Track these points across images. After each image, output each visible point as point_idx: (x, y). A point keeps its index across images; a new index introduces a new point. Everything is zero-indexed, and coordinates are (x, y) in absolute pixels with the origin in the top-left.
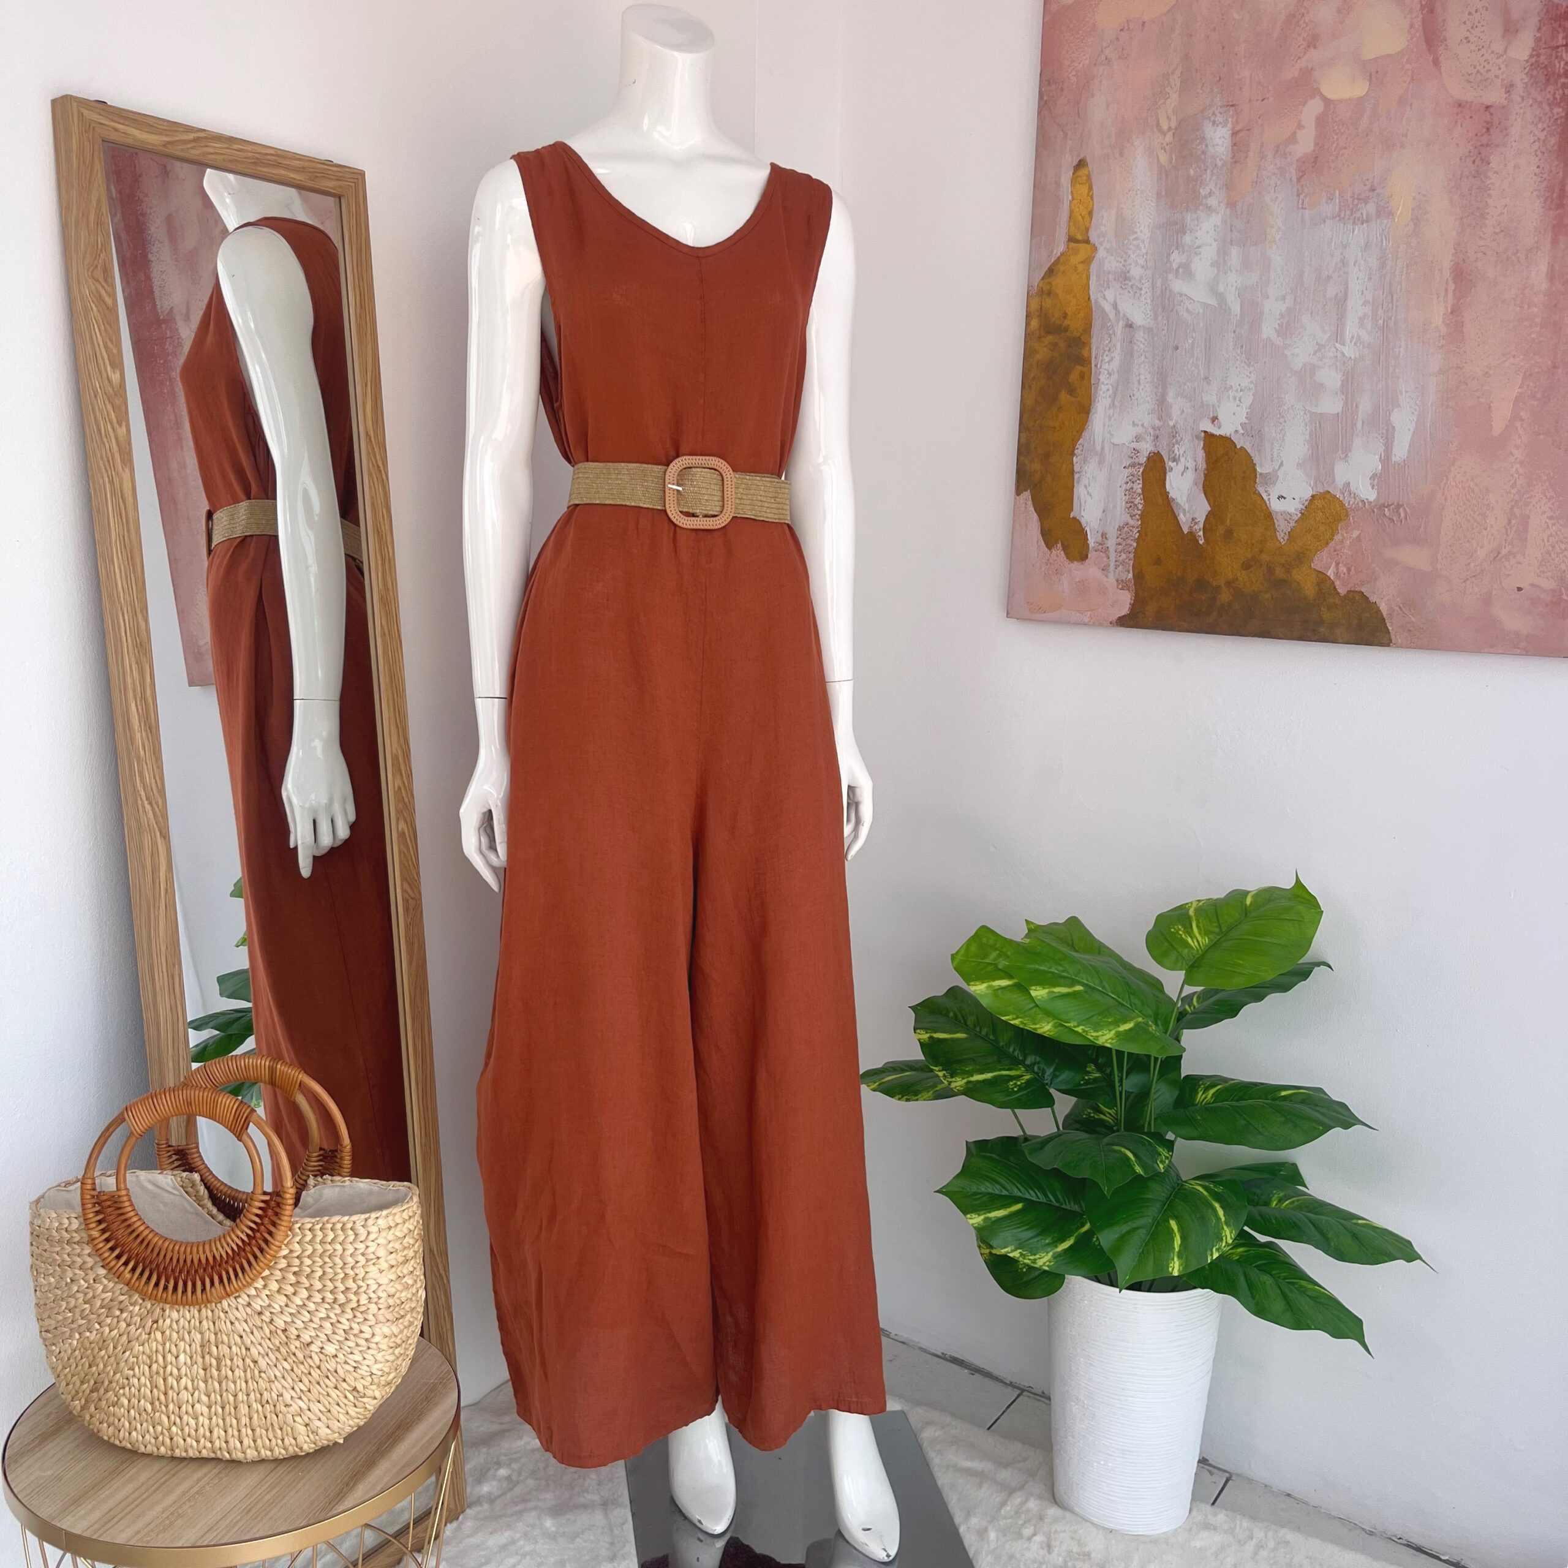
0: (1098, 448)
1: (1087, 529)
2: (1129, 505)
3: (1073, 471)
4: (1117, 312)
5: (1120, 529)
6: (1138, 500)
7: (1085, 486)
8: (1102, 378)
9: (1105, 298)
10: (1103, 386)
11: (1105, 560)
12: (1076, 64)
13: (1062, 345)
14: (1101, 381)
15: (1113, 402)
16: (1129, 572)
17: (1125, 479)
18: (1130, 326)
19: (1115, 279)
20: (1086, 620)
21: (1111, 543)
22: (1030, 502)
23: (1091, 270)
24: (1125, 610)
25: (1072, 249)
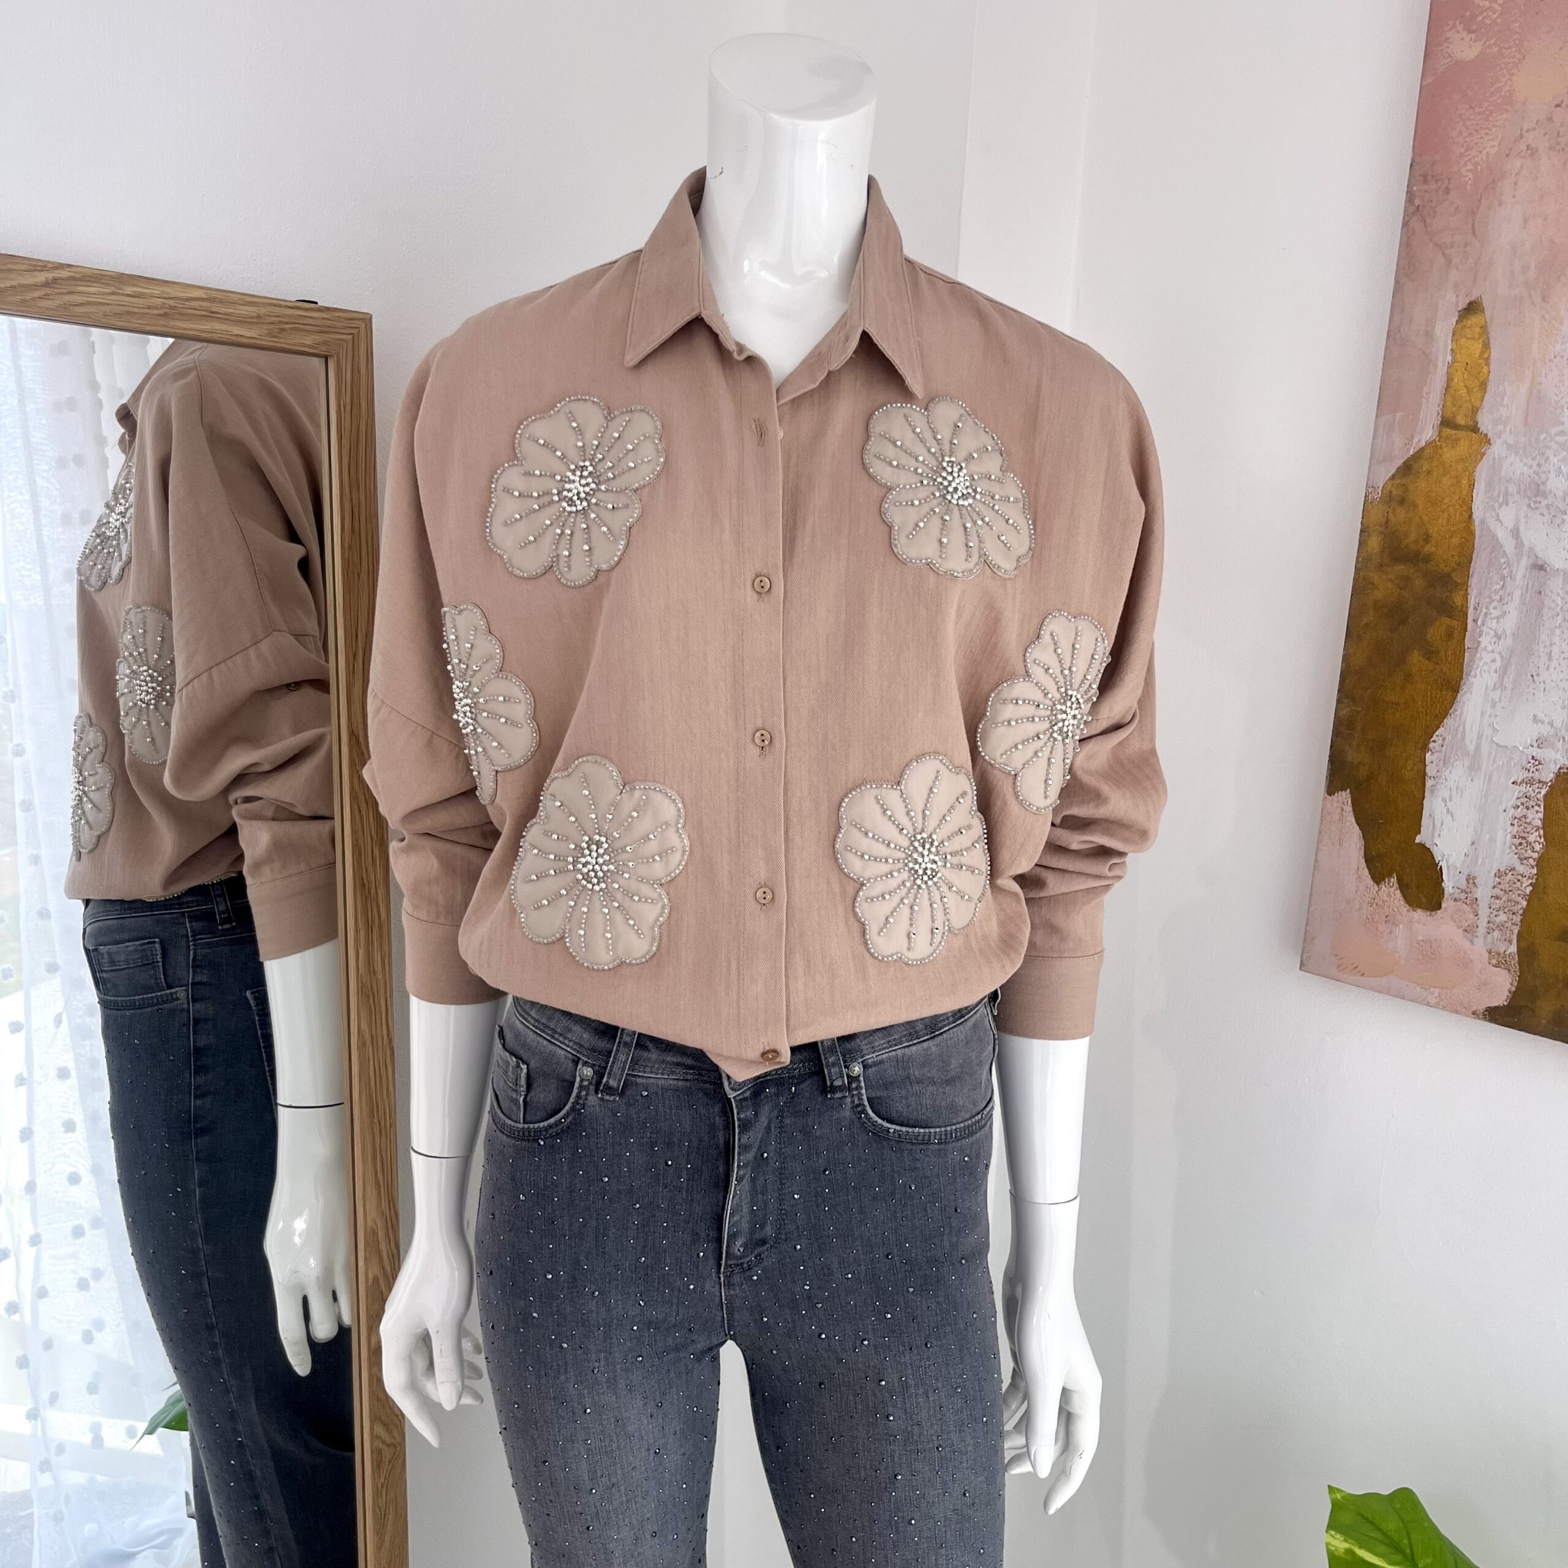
0: (1471, 748)
1: (1443, 864)
2: (1517, 841)
3: (1424, 774)
4: (1519, 545)
5: (1499, 874)
6: (1536, 838)
7: (1444, 800)
8: (1485, 641)
9: (1498, 519)
10: (1484, 653)
11: (1471, 916)
12: (1474, 153)
13: (1419, 582)
14: (1483, 645)
15: (1502, 678)
16: (1510, 942)
17: (1513, 801)
18: (1540, 567)
19: (1518, 492)
20: (1433, 1002)
21: (1483, 892)
22: (1349, 808)
23: (1477, 474)
24: (1500, 999)
25: (1447, 438)
